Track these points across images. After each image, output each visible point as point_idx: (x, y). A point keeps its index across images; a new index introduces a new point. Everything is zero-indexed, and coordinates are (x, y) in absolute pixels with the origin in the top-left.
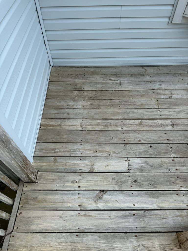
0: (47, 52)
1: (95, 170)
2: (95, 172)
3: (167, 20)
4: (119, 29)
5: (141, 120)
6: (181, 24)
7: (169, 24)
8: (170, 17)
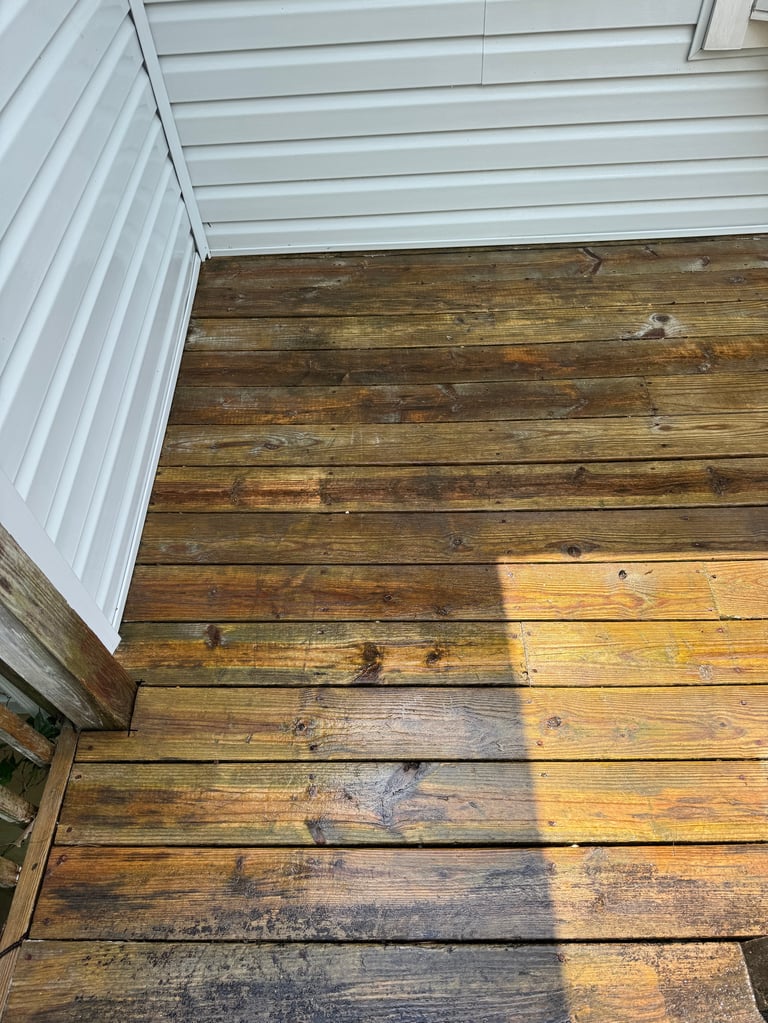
0: (182, 196)
1: (381, 675)
2: (381, 683)
3: (682, 38)
4: (480, 86)
5: (580, 465)
6: (744, 53)
7: (691, 57)
8: (695, 26)
